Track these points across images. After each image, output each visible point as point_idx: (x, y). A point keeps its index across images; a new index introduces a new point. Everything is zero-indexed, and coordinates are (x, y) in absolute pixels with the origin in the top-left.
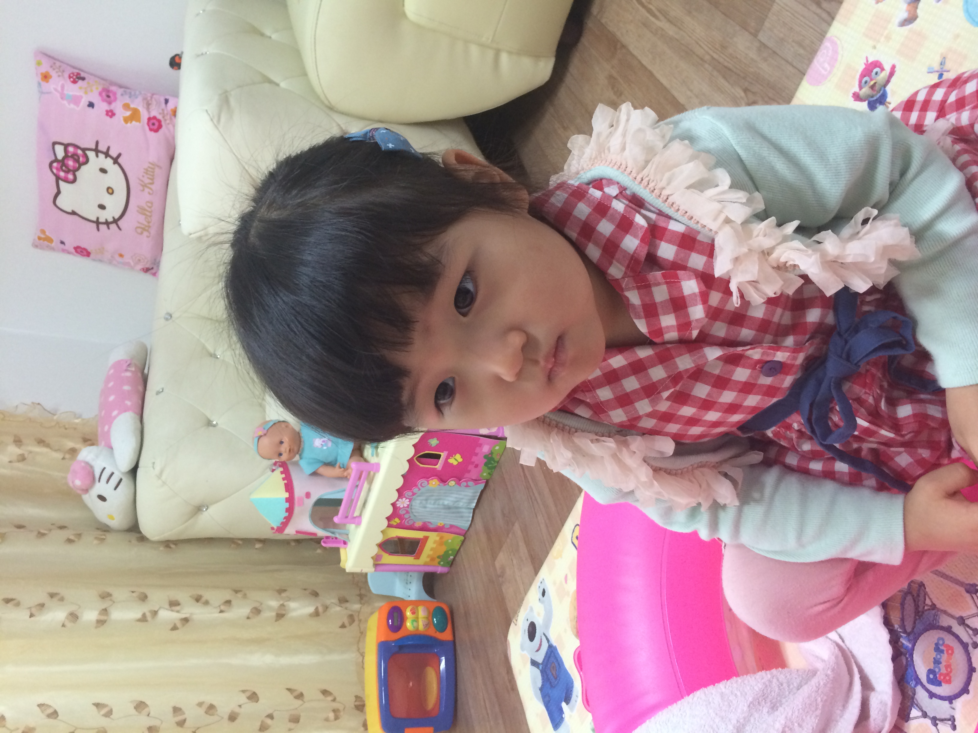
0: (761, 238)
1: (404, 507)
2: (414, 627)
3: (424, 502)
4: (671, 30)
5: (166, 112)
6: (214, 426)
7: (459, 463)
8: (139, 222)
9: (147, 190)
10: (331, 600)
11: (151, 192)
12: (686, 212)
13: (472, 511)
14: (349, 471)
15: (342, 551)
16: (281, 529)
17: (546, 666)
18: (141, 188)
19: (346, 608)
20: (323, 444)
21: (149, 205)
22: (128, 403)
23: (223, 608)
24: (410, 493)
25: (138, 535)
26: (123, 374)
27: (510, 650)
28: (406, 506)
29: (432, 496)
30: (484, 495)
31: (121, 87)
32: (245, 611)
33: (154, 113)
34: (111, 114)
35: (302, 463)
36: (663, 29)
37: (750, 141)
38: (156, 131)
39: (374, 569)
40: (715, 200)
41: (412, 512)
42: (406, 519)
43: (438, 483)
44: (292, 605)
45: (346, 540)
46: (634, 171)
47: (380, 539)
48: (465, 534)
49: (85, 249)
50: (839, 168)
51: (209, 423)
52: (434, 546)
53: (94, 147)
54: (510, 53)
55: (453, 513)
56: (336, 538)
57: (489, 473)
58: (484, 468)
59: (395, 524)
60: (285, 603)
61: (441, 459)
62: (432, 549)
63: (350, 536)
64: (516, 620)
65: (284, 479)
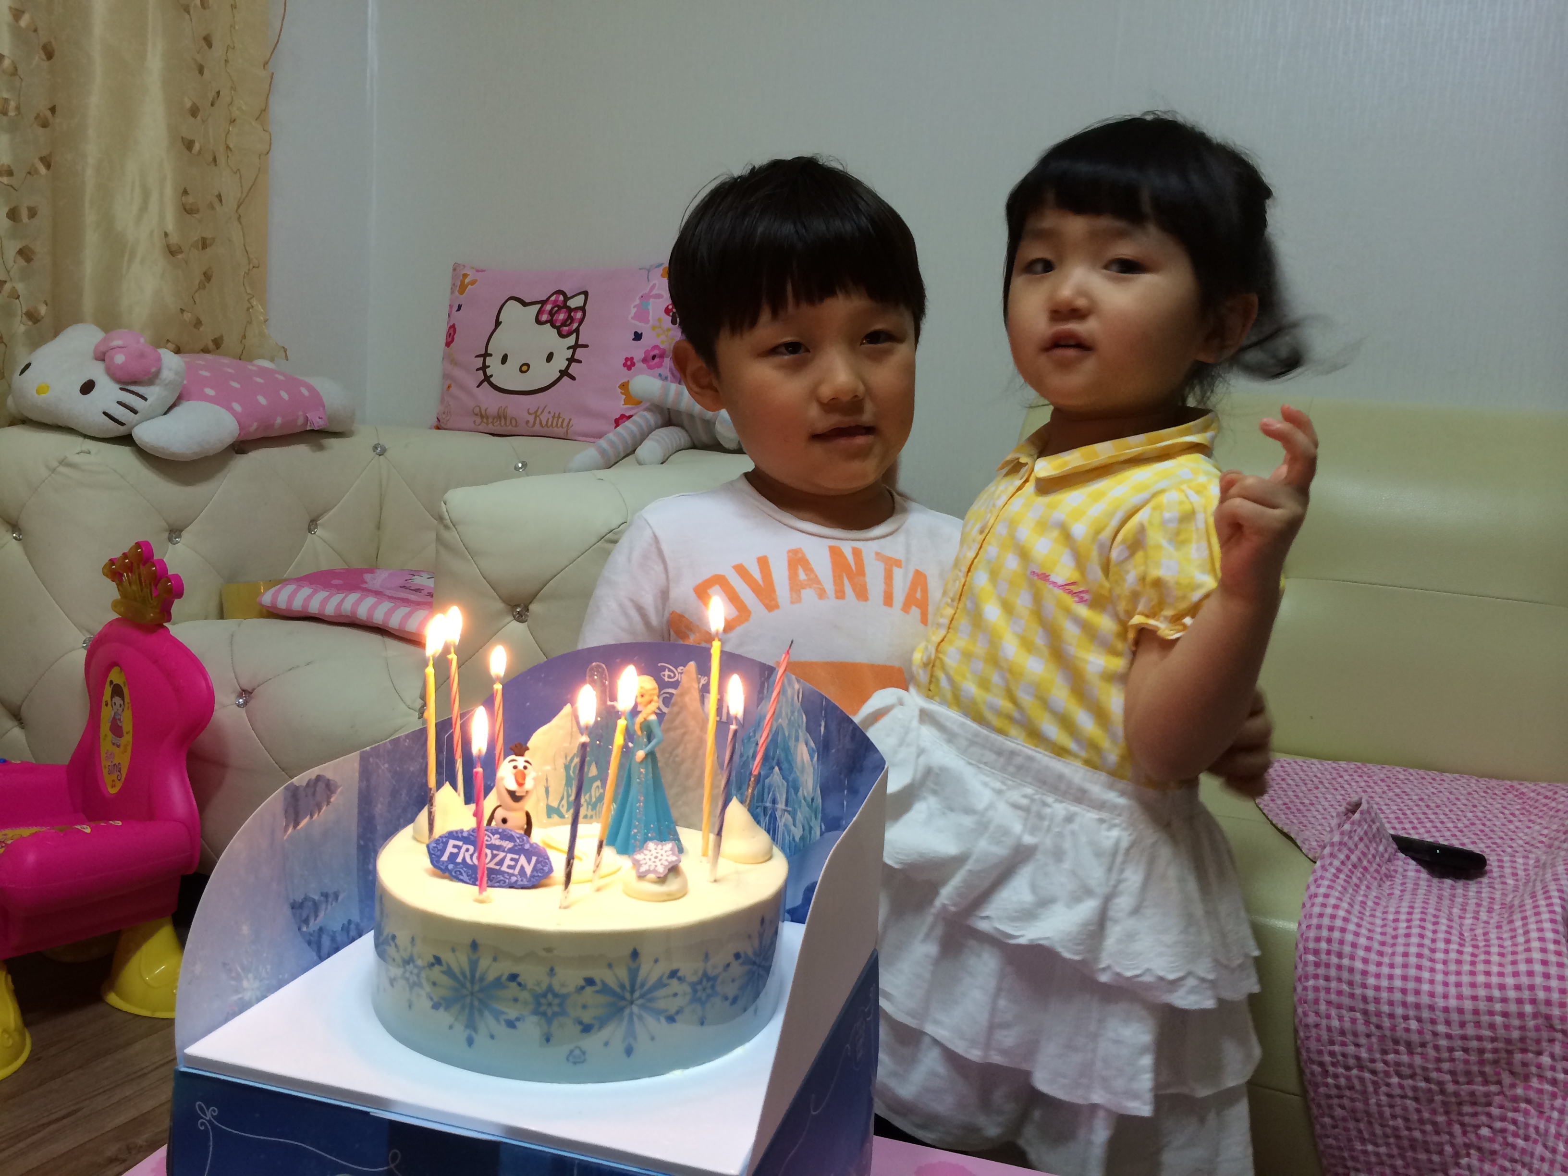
8: (487, 406)
49: (454, 338)
53: (581, 342)
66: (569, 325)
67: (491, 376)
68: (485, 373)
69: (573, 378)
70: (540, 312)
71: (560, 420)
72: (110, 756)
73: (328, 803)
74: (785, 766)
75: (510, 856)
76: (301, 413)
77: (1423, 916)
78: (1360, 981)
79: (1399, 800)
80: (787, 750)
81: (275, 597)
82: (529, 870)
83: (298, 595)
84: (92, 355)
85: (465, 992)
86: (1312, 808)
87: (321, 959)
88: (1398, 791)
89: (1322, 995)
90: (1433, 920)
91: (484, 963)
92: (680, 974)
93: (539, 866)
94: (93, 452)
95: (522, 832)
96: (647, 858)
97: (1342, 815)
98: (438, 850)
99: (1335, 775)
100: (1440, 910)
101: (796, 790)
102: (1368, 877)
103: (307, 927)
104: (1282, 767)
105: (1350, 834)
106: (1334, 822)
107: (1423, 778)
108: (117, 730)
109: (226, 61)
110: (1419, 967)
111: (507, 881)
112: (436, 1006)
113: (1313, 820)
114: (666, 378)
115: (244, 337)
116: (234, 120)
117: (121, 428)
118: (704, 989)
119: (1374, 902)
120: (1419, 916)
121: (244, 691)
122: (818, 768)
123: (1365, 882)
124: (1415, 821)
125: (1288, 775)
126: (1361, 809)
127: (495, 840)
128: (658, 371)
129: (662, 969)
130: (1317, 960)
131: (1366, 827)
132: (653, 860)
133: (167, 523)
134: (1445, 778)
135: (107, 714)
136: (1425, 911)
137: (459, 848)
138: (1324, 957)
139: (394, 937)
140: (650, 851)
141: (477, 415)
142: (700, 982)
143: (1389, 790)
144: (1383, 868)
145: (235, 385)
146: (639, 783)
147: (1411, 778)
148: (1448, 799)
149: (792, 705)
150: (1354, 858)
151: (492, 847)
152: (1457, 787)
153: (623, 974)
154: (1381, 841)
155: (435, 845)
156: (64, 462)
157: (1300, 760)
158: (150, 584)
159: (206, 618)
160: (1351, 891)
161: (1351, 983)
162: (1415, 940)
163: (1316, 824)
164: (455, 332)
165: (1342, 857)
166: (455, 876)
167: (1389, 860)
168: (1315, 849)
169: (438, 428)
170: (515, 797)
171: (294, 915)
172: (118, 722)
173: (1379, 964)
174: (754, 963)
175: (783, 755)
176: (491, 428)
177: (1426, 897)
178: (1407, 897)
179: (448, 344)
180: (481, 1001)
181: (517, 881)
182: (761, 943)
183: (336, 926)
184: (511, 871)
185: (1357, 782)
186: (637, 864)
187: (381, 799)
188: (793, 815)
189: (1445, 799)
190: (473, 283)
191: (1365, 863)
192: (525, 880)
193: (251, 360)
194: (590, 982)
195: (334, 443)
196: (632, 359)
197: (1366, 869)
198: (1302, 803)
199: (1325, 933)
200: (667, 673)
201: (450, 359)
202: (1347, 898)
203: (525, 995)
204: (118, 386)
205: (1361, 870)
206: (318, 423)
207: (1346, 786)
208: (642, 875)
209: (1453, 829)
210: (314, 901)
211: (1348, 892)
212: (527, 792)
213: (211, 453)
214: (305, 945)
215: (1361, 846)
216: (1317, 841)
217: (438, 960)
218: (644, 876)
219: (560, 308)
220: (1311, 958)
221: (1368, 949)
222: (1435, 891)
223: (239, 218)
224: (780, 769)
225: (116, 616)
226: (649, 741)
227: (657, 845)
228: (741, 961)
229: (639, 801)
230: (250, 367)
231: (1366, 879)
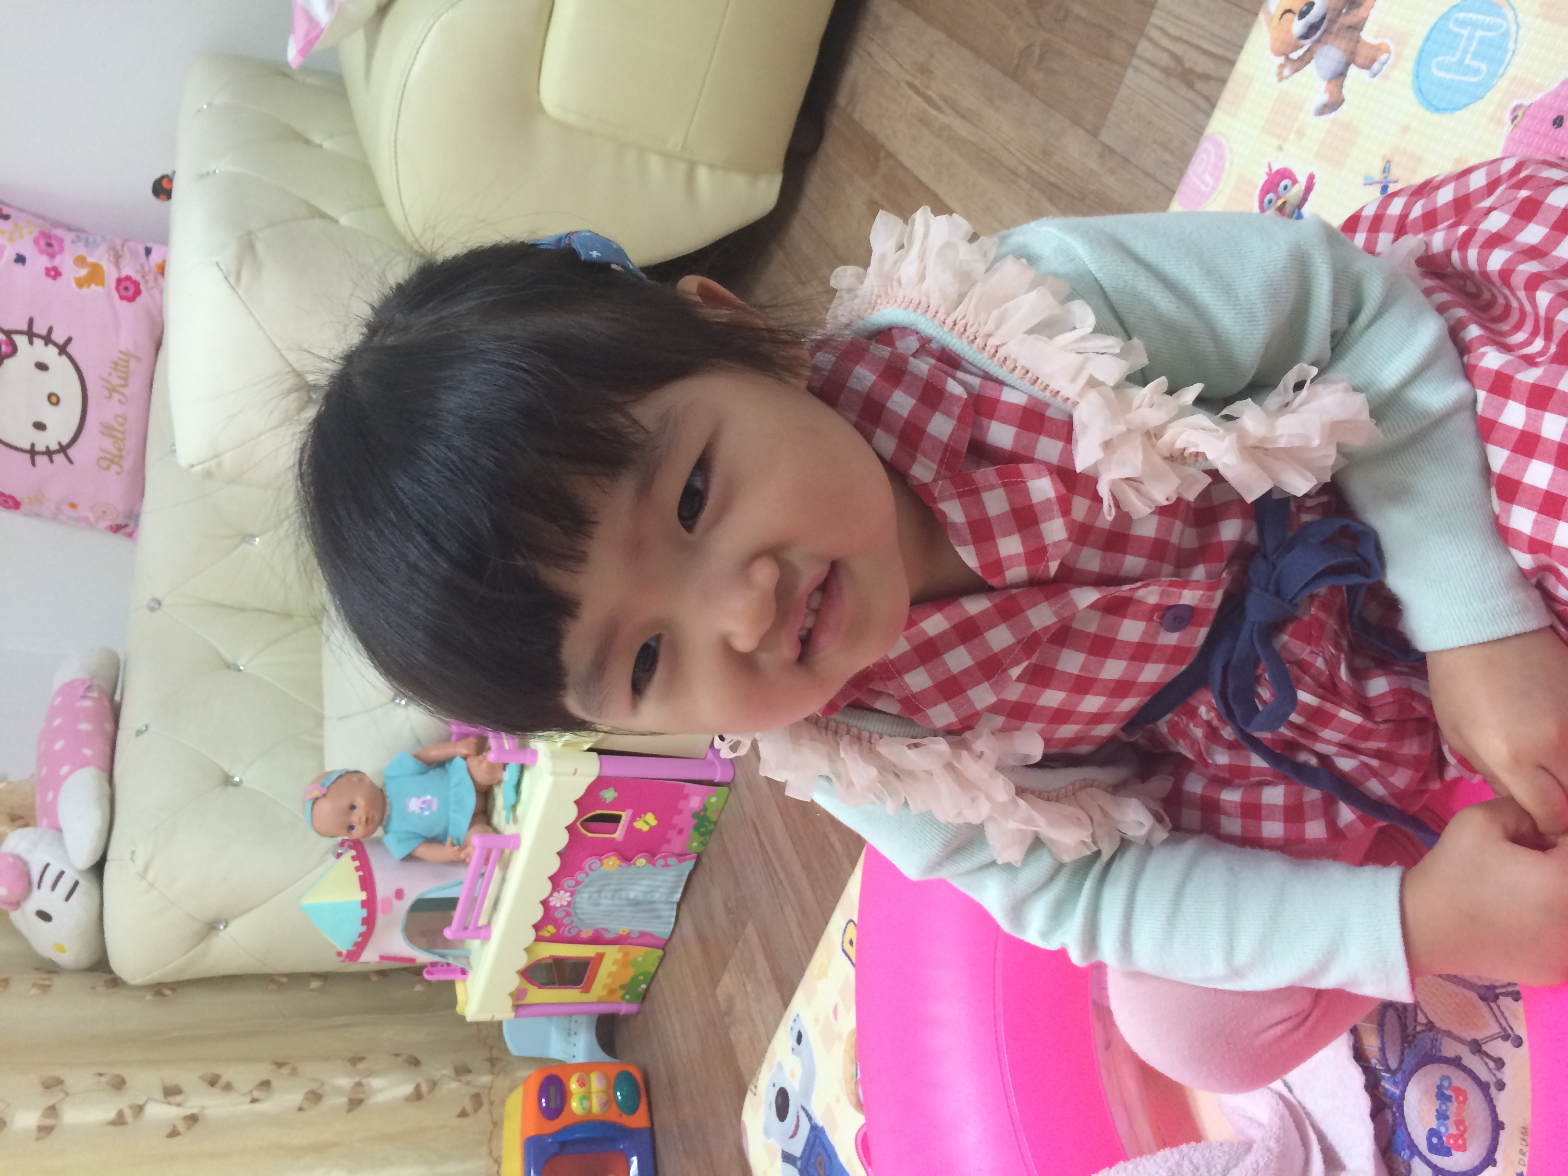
0: (1145, 410)
1: (562, 906)
2: (584, 1109)
3: (595, 896)
4: (963, 129)
5: (147, 269)
6: (236, 785)
7: (652, 829)
8: (103, 450)
9: (116, 396)
10: (441, 1070)
11: (123, 399)
12: (1027, 372)
13: (675, 906)
14: (469, 850)
15: (459, 987)
16: (354, 954)
17: (809, 1159)
18: (106, 393)
19: (468, 1083)
20: (423, 806)
21: (120, 420)
22: (88, 752)
23: (256, 1094)
24: (571, 882)
25: (107, 976)
26: (78, 704)
27: (746, 1137)
28: (565, 903)
29: (609, 884)
30: (695, 879)
31: (70, 229)
32: (296, 1097)
33: (128, 270)
34: (54, 273)
35: (390, 841)
36: (949, 127)
37: (1118, 266)
38: (131, 299)
39: (513, 1015)
40: (1071, 351)
41: (576, 914)
42: (566, 926)
43: (618, 862)
44: (376, 1083)
45: (466, 968)
46: (942, 310)
47: (522, 961)
48: (664, 945)
49: (12, 498)
50: (1255, 310)
51: (228, 781)
52: (614, 968)
53: (25, 328)
54: (712, 166)
55: (645, 911)
56: (448, 965)
57: (702, 843)
58: (692, 833)
59: (547, 935)
60: (364, 1081)
61: (622, 822)
62: (610, 974)
63: (471, 960)
64: (756, 1087)
65: (357, 869)
71: (120, 362)
179: (17, 506)
196: (47, 269)
201: (37, 504)
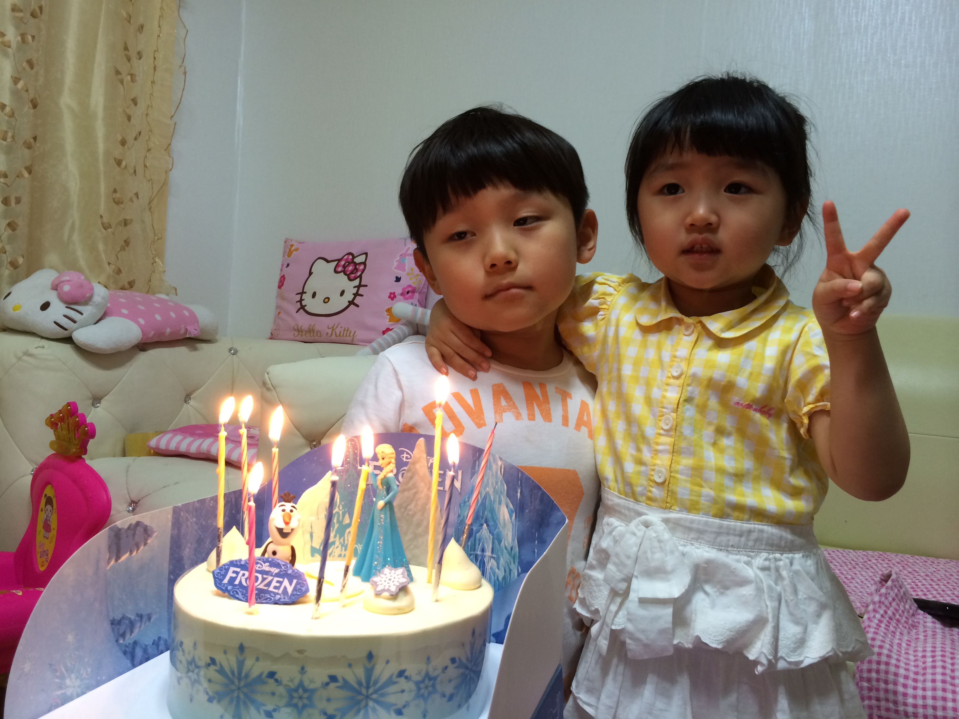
8: (303, 324)
11: (329, 335)
18: (332, 325)
21: (318, 332)
49: (283, 285)
53: (362, 283)
66: (355, 273)
67: (306, 306)
68: (301, 304)
69: (358, 306)
70: (337, 266)
71: (349, 332)
72: (42, 545)
73: (145, 544)
74: (491, 523)
75: (276, 579)
76: (183, 326)
77: (943, 653)
78: (902, 701)
79: (912, 576)
80: (492, 511)
81: (159, 441)
82: (290, 589)
83: (173, 440)
84: (50, 287)
85: (233, 687)
86: (853, 581)
87: (134, 666)
88: (910, 570)
89: (875, 711)
90: (950, 656)
91: (249, 663)
92: (407, 674)
93: (299, 586)
94: (46, 346)
95: (288, 562)
96: (383, 580)
97: (878, 583)
98: (221, 575)
99: (865, 559)
100: (954, 649)
101: (500, 542)
102: (901, 626)
103: (124, 640)
104: (829, 554)
105: (886, 595)
106: (873, 588)
107: (925, 562)
108: (47, 527)
109: (147, 115)
110: (944, 690)
111: (273, 598)
112: (210, 700)
113: (854, 589)
114: (416, 305)
115: (150, 281)
116: (150, 150)
117: (66, 332)
118: (426, 687)
119: (907, 644)
120: (940, 653)
121: (133, 502)
122: (516, 525)
123: (899, 630)
124: (925, 590)
125: (834, 559)
126: (892, 578)
127: (266, 567)
128: (411, 301)
129: (393, 669)
130: (870, 686)
131: (896, 591)
132: (387, 581)
133: (92, 394)
134: (941, 562)
135: (42, 516)
136: (944, 649)
137: (237, 573)
138: (874, 683)
139: (181, 644)
140: (386, 575)
141: (295, 330)
142: (423, 681)
143: (904, 569)
144: (910, 620)
145: (142, 308)
146: (379, 526)
147: (918, 561)
148: (945, 575)
149: (496, 478)
150: (890, 613)
151: (263, 572)
152: (950, 567)
153: (360, 672)
154: (907, 602)
155: (219, 571)
156: (27, 354)
157: (841, 550)
158: (75, 430)
159: (114, 456)
160: (890, 636)
161: (895, 703)
162: (939, 670)
163: (858, 591)
164: (284, 279)
165: (882, 612)
166: (234, 597)
167: (913, 615)
168: (860, 608)
169: (271, 339)
170: (283, 534)
171: (113, 630)
172: (48, 522)
173: (915, 688)
174: (466, 668)
175: (489, 515)
176: (304, 338)
177: (943, 640)
178: (930, 640)
179: (280, 287)
180: (245, 695)
181: (280, 598)
182: (472, 653)
183: (148, 640)
184: (276, 591)
185: (881, 564)
186: (375, 584)
187: (189, 545)
188: (497, 560)
189: (943, 575)
190: (296, 250)
191: (898, 616)
192: (286, 598)
193: (154, 294)
194: (333, 679)
195: (204, 346)
196: (394, 293)
197: (898, 621)
198: (846, 578)
199: (874, 666)
200: (405, 455)
201: (281, 297)
202: (888, 641)
203: (281, 690)
204: (64, 306)
205: (895, 621)
206: (193, 332)
207: (874, 567)
208: (379, 593)
209: (951, 595)
210: (130, 619)
211: (888, 637)
212: (292, 530)
213: (123, 349)
214: (121, 654)
215: (894, 604)
216: (860, 603)
217: (213, 661)
218: (380, 594)
219: (349, 263)
220: (865, 684)
221: (906, 677)
222: (948, 636)
223: (150, 209)
224: (488, 525)
225: (54, 452)
226: (388, 493)
227: (391, 570)
228: (456, 665)
229: (380, 540)
230: (152, 297)
231: (899, 628)
